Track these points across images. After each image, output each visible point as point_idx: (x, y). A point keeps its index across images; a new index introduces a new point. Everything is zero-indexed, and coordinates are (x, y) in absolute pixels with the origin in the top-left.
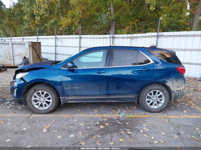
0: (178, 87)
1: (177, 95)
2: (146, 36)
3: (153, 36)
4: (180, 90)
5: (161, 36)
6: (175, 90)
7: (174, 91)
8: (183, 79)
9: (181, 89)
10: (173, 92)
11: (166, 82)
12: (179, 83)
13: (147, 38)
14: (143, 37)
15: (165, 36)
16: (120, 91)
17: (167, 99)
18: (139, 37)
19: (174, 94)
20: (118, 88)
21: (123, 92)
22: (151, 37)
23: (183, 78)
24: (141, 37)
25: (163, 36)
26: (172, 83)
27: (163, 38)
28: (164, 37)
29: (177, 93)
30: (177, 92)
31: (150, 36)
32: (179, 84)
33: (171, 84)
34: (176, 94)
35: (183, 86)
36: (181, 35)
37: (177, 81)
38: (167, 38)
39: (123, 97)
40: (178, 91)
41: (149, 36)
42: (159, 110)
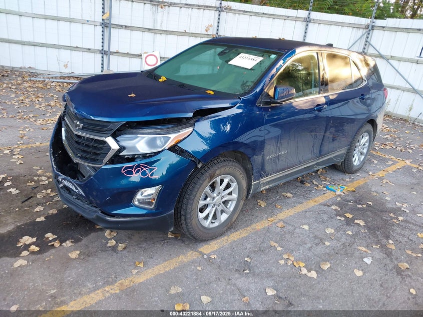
2: (194, 5)
3: (210, 7)
5: (225, 9)
13: (195, 10)
14: (186, 6)
15: (235, 10)
18: (175, 4)
22: (204, 9)
24: (179, 6)
25: (230, 9)
27: (230, 15)
28: (232, 12)
31: (202, 6)
36: (263, 14)
38: (237, 15)
41: (199, 6)
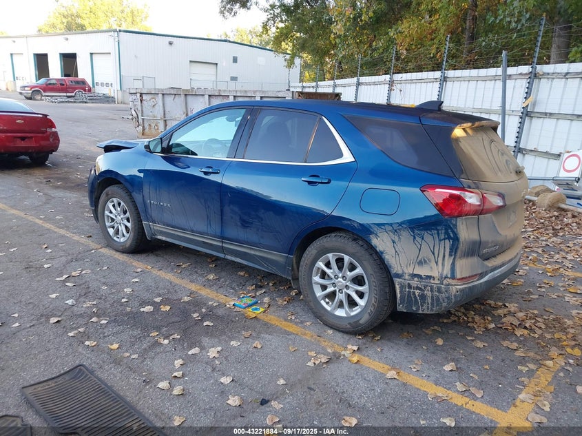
0: (420, 263)
1: (417, 292)
4: (429, 277)
6: (406, 271)
7: (400, 272)
8: (449, 235)
9: (435, 274)
10: (398, 276)
11: (371, 233)
12: (424, 246)
16: (250, 235)
17: (373, 295)
19: (402, 287)
20: (245, 224)
21: (255, 238)
23: (447, 233)
26: (394, 242)
29: (415, 282)
30: (416, 279)
32: (426, 252)
33: (390, 244)
34: (410, 287)
35: (443, 265)
37: (419, 239)
39: (257, 253)
40: (419, 276)
42: (349, 326)
